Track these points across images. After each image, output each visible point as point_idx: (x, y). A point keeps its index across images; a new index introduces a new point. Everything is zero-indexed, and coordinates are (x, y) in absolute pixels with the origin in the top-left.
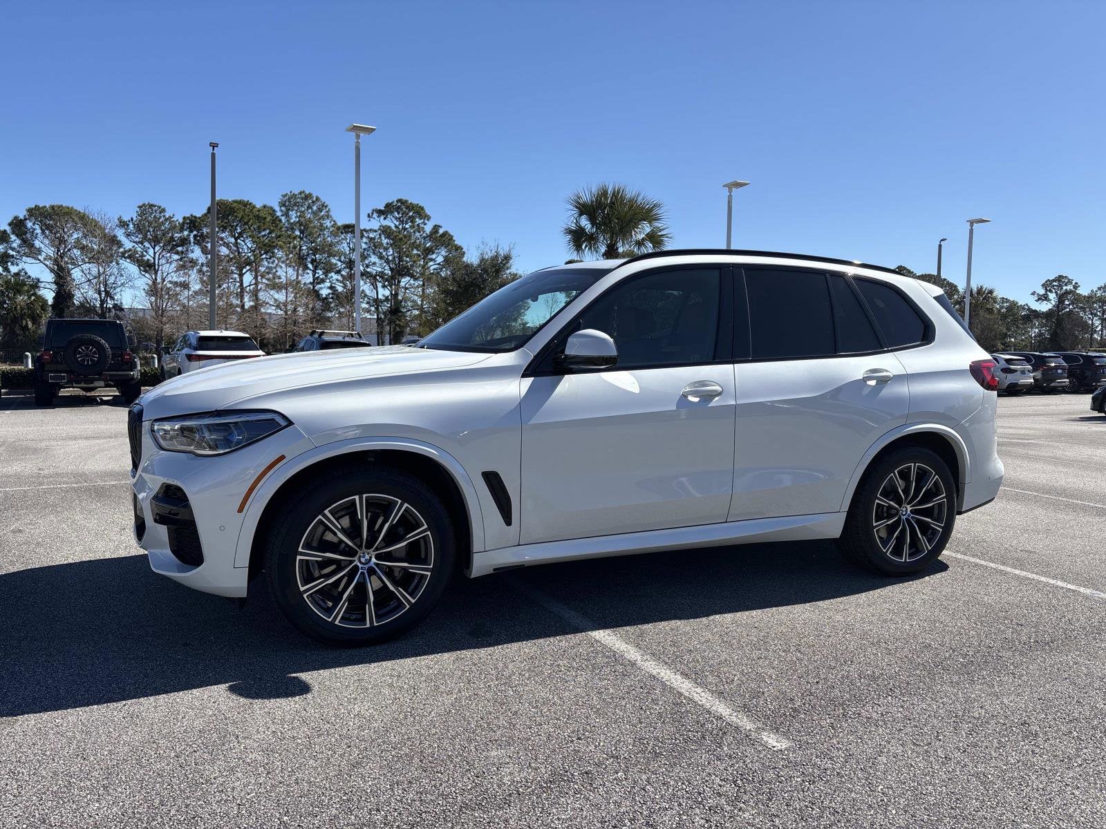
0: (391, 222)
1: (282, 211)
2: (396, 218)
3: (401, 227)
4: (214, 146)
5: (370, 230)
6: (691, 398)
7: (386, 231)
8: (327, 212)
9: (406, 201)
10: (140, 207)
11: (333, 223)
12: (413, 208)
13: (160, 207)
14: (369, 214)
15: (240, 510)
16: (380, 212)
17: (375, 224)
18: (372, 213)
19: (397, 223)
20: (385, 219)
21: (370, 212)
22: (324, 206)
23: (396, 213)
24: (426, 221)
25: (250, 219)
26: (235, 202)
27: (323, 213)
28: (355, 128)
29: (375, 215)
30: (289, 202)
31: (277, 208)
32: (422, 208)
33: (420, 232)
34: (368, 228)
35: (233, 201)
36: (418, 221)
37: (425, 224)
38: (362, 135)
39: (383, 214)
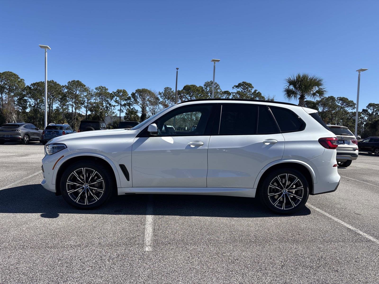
0: (240, 90)
1: (204, 88)
2: (242, 88)
3: (243, 91)
4: (177, 69)
5: (234, 93)
6: (192, 146)
7: (238, 93)
8: (219, 87)
9: (245, 82)
10: (165, 88)
11: (220, 90)
12: (248, 84)
13: (170, 88)
14: (233, 87)
15: (53, 169)
16: (237, 87)
17: (235, 90)
18: (234, 87)
19: (242, 90)
20: (238, 88)
21: (233, 86)
22: (218, 85)
23: (242, 87)
24: (252, 89)
25: (195, 91)
26: (191, 85)
27: (217, 88)
28: (213, 60)
29: (235, 87)
30: (207, 84)
31: (203, 87)
32: (251, 84)
33: (250, 92)
34: (233, 92)
35: (190, 85)
36: (250, 89)
37: (252, 90)
38: (216, 62)
39: (238, 87)
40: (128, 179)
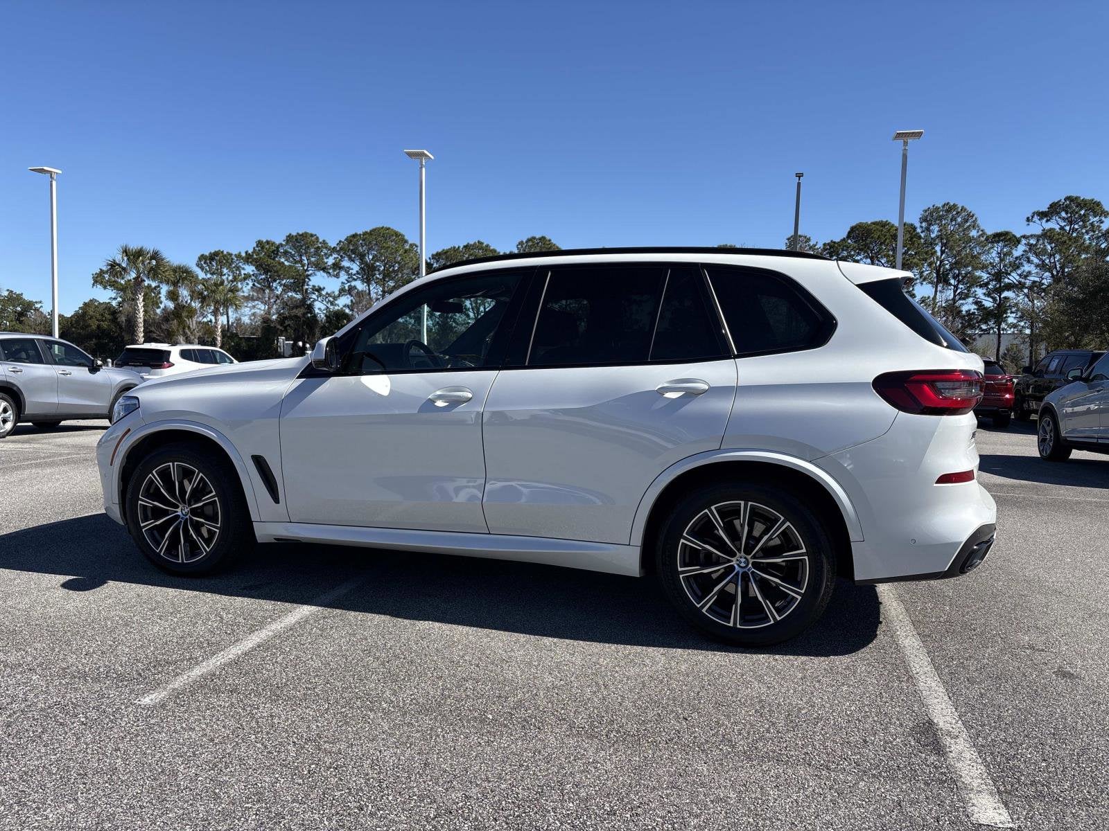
0: (1054, 224)
1: (922, 227)
2: (1064, 219)
3: (1067, 228)
5: (1032, 236)
7: (1047, 235)
8: (974, 222)
9: (1077, 198)
10: (788, 239)
11: (981, 233)
12: (1085, 204)
13: (805, 237)
14: (1028, 218)
16: (1042, 215)
17: (1037, 228)
18: (1033, 217)
19: (1063, 224)
20: (1047, 221)
21: (1029, 215)
22: (970, 215)
23: (1063, 214)
24: (1103, 219)
25: (886, 239)
26: (874, 223)
27: (968, 224)
29: (1036, 218)
30: (930, 217)
31: (917, 225)
32: (1098, 204)
33: (1094, 232)
34: (1028, 234)
35: (872, 223)
36: (1093, 219)
37: (1102, 223)
39: (1046, 216)
40: (277, 500)
